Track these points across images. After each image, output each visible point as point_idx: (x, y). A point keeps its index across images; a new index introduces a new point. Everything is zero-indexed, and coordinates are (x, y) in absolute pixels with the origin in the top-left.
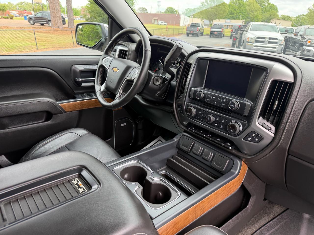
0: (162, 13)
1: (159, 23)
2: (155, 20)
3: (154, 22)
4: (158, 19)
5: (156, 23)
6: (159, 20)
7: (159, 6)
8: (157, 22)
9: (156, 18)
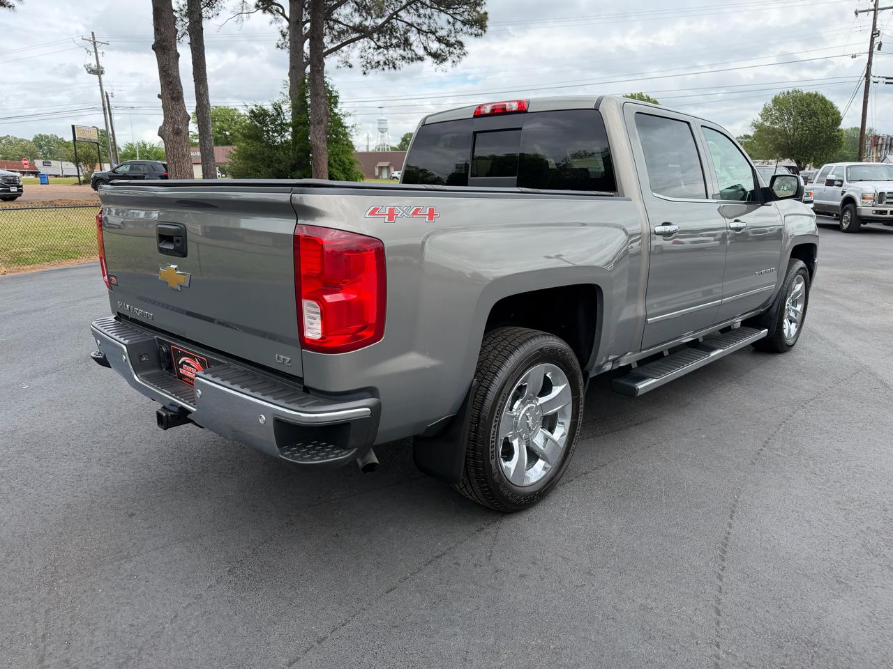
0: (392, 148)
1: (393, 175)
2: (381, 168)
3: (380, 173)
4: (390, 165)
5: (385, 175)
6: (392, 169)
7: (382, 132)
8: (389, 172)
9: (386, 164)
